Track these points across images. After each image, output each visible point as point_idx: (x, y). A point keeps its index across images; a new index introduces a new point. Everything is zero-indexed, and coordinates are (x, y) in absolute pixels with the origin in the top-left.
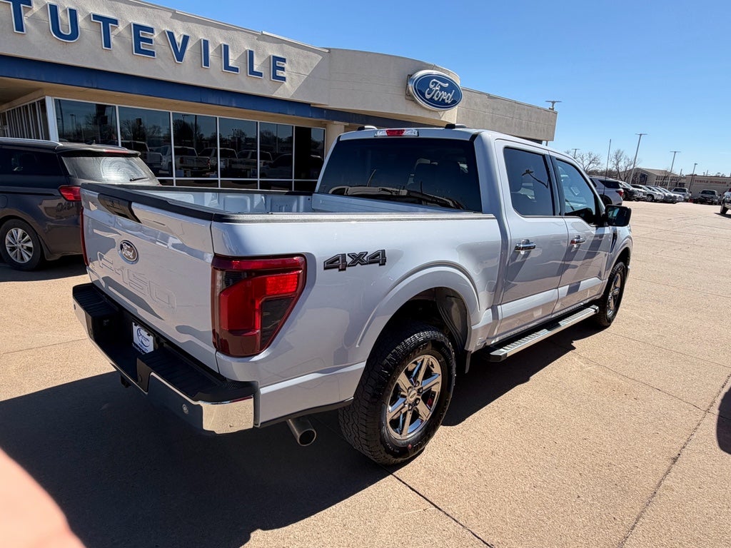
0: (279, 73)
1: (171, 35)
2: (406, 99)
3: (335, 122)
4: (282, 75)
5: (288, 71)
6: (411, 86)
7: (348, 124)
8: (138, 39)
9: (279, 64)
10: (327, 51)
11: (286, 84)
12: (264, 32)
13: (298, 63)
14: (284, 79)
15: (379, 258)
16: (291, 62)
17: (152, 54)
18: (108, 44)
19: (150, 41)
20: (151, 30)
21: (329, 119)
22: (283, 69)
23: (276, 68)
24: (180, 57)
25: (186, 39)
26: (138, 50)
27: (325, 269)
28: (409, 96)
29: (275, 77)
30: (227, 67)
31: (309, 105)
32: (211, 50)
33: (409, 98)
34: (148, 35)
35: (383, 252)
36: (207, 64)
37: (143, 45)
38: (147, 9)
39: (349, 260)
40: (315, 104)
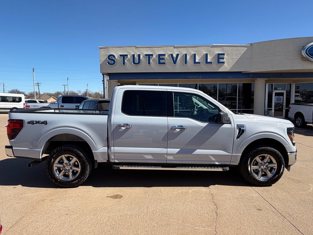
0: (221, 60)
1: (172, 55)
2: (302, 60)
3: (258, 79)
4: (223, 61)
5: (226, 59)
6: (304, 53)
7: (267, 79)
8: (160, 59)
9: (220, 56)
10: (250, 45)
11: (225, 64)
12: (213, 45)
13: (232, 54)
14: (224, 63)
15: (45, 123)
16: (228, 54)
17: (164, 63)
18: (149, 63)
19: (164, 59)
20: (164, 55)
21: (254, 78)
22: (223, 58)
23: (219, 58)
24: (175, 62)
25: (178, 55)
26: (160, 63)
27: (28, 123)
28: (303, 59)
29: (219, 62)
30: (195, 62)
31: (241, 72)
32: (188, 57)
33: (304, 59)
34: (163, 57)
35: (46, 121)
36: (186, 63)
37: (161, 61)
38: (164, 48)
39: (35, 122)
40: (244, 72)
